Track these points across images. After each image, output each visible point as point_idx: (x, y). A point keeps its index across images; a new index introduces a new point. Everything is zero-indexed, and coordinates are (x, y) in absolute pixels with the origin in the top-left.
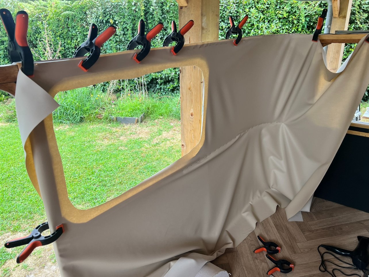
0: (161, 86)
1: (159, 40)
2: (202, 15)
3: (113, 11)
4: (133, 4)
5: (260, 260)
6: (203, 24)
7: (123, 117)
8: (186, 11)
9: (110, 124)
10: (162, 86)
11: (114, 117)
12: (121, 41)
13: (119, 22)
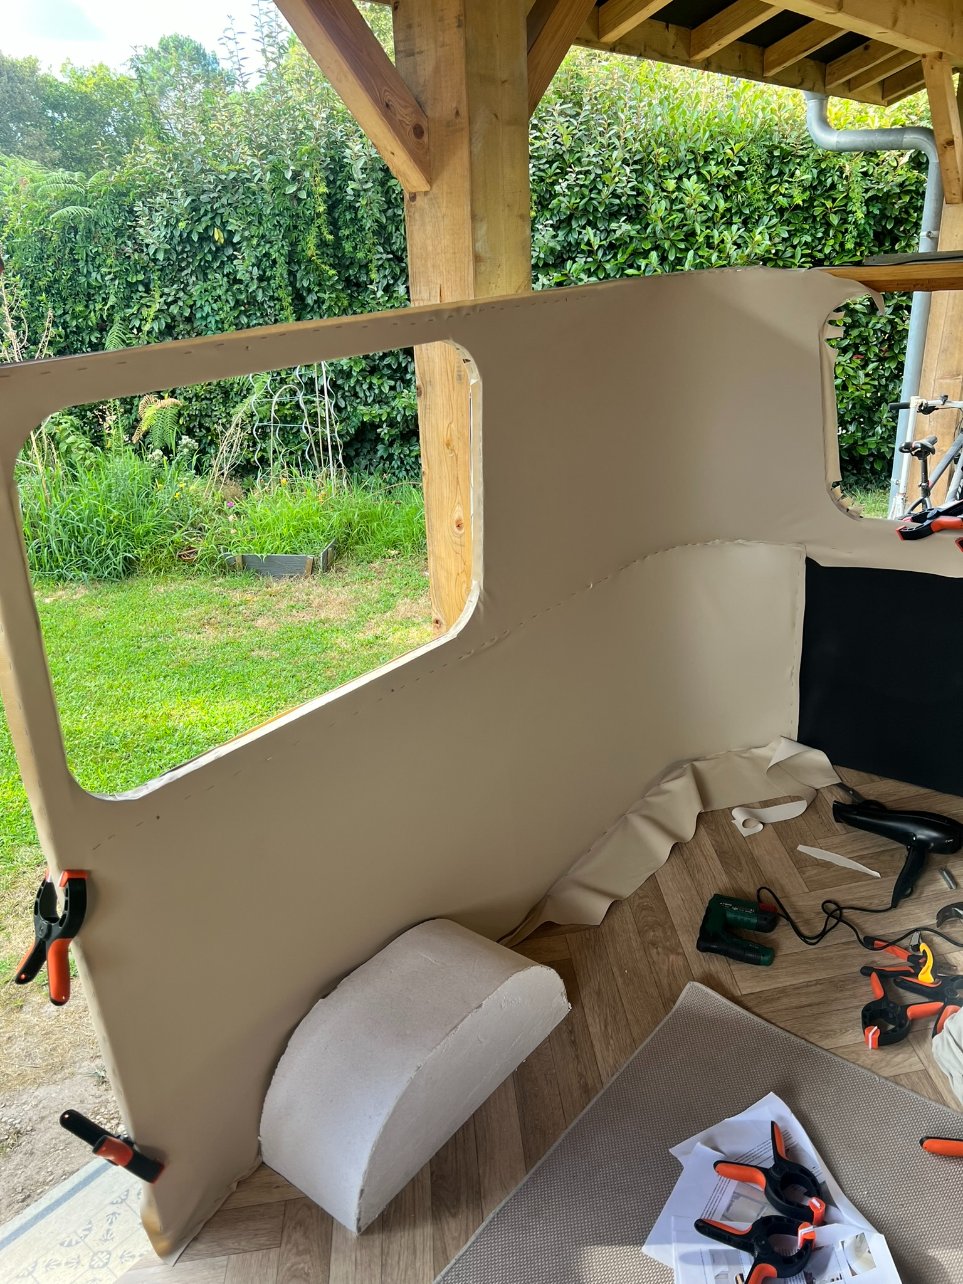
0: (391, 451)
1: (380, 293)
2: (474, 217)
3: (224, 201)
4: (289, 175)
5: (664, 948)
6: (478, 245)
7: (264, 555)
8: (427, 206)
9: (221, 580)
10: (396, 450)
11: (235, 554)
12: (252, 300)
13: (244, 238)
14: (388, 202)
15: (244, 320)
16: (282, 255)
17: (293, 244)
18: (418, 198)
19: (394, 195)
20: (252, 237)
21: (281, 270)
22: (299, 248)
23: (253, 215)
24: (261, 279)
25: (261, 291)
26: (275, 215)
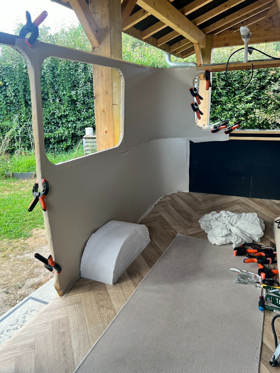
0: (54, 146)
4: (24, 67)
7: (20, 173)
9: (6, 180)
10: (56, 146)
11: (10, 173)
12: (12, 102)
13: (10, 84)
14: (54, 76)
15: (9, 108)
16: (22, 89)
17: (25, 86)
18: (96, 48)
19: (56, 74)
20: (12, 84)
21: (21, 93)
22: (27, 87)
23: (13, 78)
24: (14, 96)
25: (15, 99)
26: (20, 78)
